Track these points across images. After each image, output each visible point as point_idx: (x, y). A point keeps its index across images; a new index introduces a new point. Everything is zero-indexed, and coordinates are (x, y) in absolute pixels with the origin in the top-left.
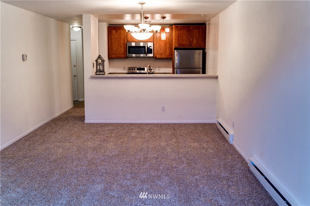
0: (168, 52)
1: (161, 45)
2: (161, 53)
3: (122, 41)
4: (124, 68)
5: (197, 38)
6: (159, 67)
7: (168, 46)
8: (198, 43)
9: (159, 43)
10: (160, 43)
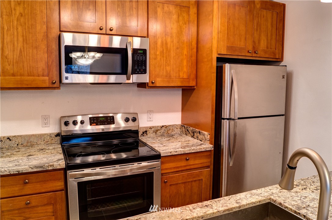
0: (185, 69)
1: (167, 49)
2: (167, 71)
3: (38, 27)
4: (45, 120)
5: (269, 35)
6: (150, 112)
7: (185, 52)
8: (269, 47)
9: (162, 42)
10: (166, 44)
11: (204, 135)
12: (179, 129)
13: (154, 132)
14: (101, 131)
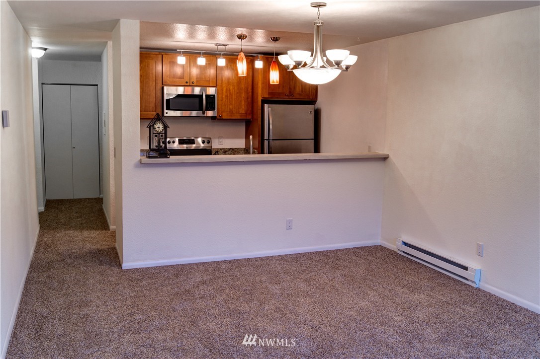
0: (243, 107)
1: (230, 93)
2: (230, 109)
3: (151, 83)
6: (221, 138)
7: (243, 96)
8: (303, 91)
9: (227, 89)
10: (230, 90)
12: (242, 150)
13: (223, 152)
14: (185, 149)
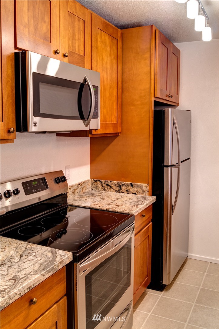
6: (68, 167)
11: (140, 187)
12: (90, 185)
13: (72, 193)
14: (37, 201)
